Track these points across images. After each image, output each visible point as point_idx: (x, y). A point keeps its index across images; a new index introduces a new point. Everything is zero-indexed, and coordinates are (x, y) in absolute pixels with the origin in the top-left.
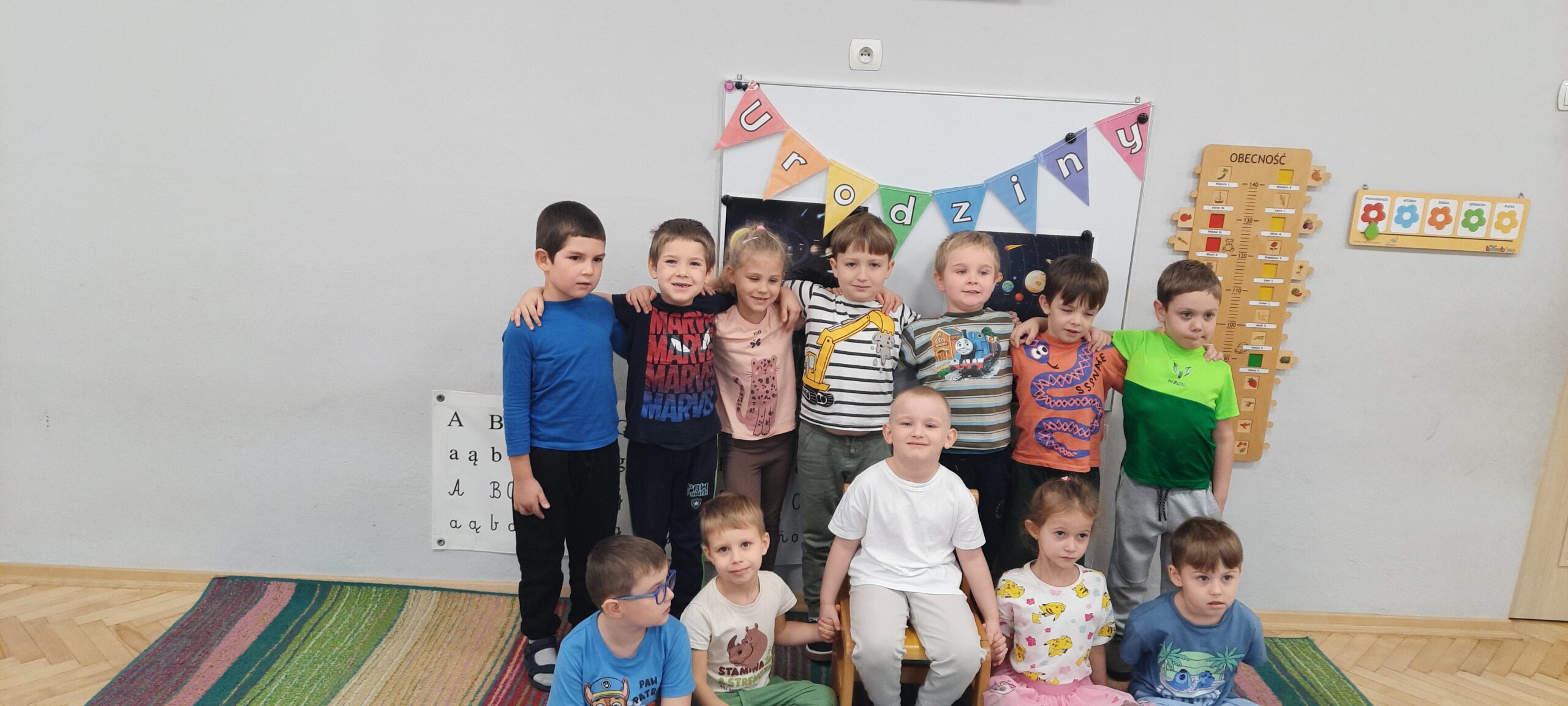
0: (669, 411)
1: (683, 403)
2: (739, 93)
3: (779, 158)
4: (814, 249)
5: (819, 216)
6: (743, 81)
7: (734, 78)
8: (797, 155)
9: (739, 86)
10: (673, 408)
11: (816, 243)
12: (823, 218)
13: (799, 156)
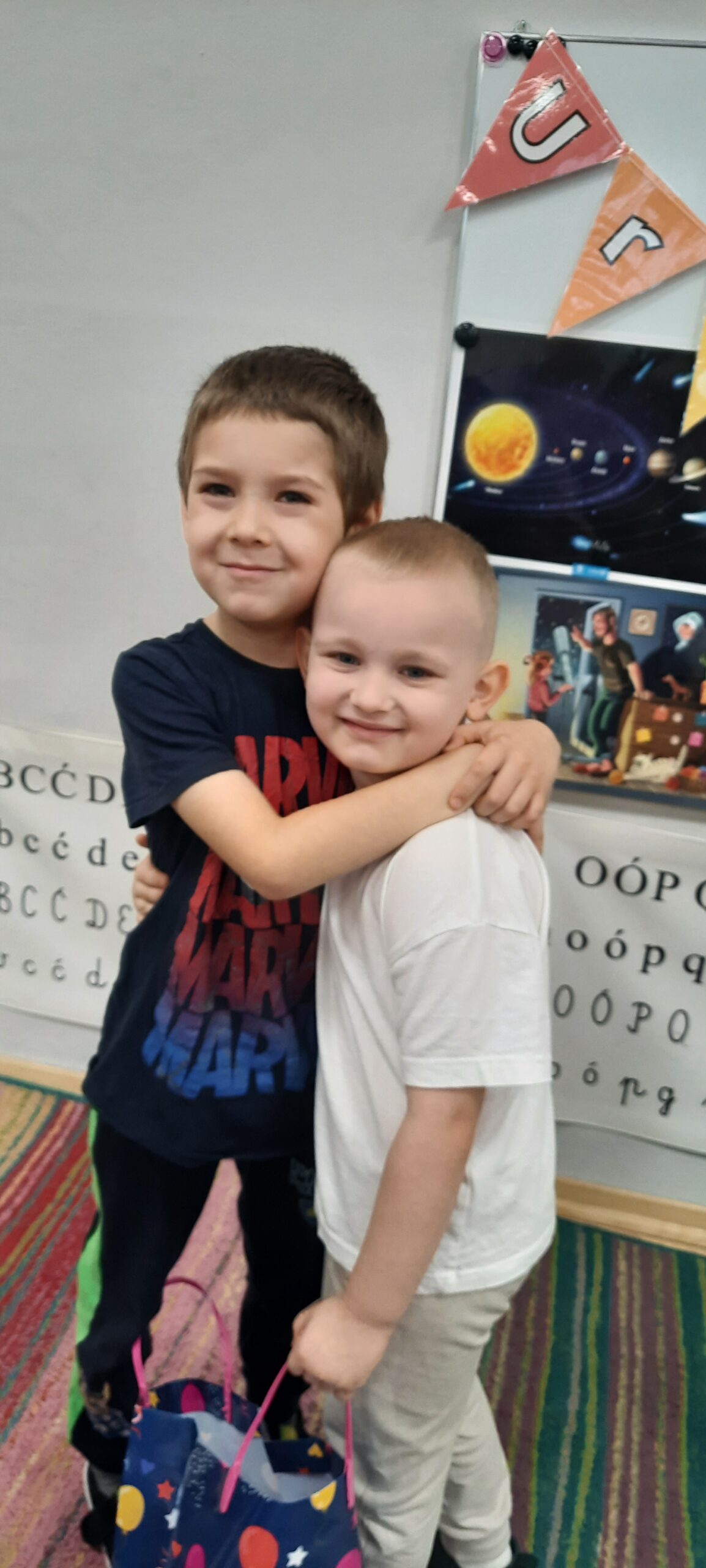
0: (213, 1067)
1: (253, 1042)
2: (516, 67)
3: (596, 232)
4: (657, 462)
5: (679, 381)
6: (527, 35)
7: (506, 33)
8: (640, 225)
9: (520, 48)
10: (224, 1054)
11: (665, 448)
12: (687, 388)
13: (646, 226)
